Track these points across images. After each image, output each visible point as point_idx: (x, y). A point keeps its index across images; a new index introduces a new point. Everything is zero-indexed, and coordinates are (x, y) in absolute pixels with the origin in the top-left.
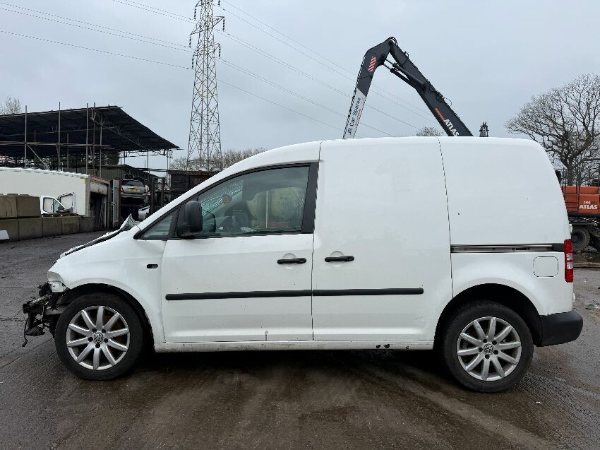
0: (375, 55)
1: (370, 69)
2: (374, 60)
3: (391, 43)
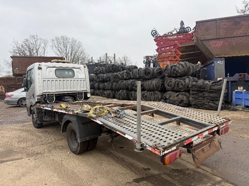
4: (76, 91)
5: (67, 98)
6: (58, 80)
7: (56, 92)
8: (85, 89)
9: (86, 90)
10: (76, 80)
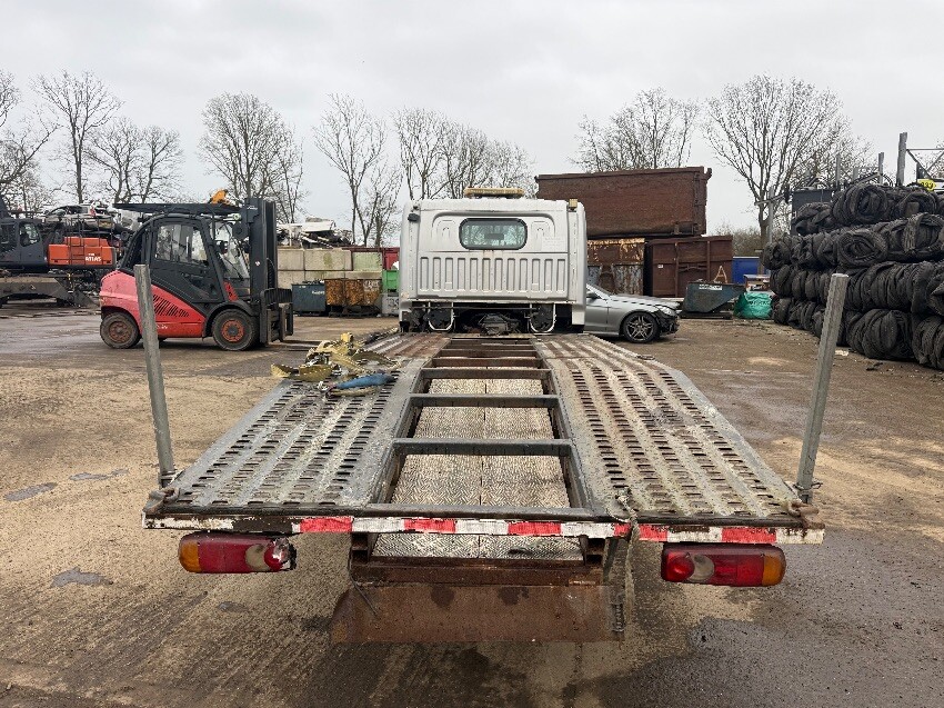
4: (526, 298)
5: (492, 321)
6: (468, 255)
7: (458, 298)
8: (561, 293)
9: (565, 296)
10: (530, 257)
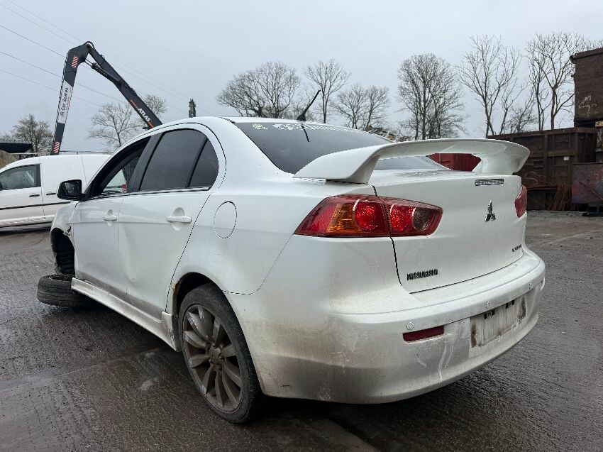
0: (76, 55)
1: (74, 65)
2: (76, 59)
3: (89, 46)
